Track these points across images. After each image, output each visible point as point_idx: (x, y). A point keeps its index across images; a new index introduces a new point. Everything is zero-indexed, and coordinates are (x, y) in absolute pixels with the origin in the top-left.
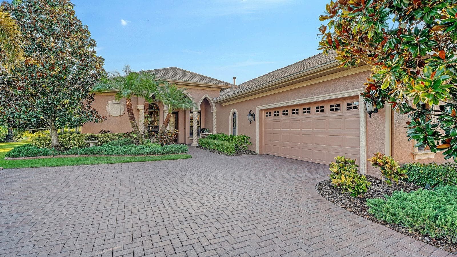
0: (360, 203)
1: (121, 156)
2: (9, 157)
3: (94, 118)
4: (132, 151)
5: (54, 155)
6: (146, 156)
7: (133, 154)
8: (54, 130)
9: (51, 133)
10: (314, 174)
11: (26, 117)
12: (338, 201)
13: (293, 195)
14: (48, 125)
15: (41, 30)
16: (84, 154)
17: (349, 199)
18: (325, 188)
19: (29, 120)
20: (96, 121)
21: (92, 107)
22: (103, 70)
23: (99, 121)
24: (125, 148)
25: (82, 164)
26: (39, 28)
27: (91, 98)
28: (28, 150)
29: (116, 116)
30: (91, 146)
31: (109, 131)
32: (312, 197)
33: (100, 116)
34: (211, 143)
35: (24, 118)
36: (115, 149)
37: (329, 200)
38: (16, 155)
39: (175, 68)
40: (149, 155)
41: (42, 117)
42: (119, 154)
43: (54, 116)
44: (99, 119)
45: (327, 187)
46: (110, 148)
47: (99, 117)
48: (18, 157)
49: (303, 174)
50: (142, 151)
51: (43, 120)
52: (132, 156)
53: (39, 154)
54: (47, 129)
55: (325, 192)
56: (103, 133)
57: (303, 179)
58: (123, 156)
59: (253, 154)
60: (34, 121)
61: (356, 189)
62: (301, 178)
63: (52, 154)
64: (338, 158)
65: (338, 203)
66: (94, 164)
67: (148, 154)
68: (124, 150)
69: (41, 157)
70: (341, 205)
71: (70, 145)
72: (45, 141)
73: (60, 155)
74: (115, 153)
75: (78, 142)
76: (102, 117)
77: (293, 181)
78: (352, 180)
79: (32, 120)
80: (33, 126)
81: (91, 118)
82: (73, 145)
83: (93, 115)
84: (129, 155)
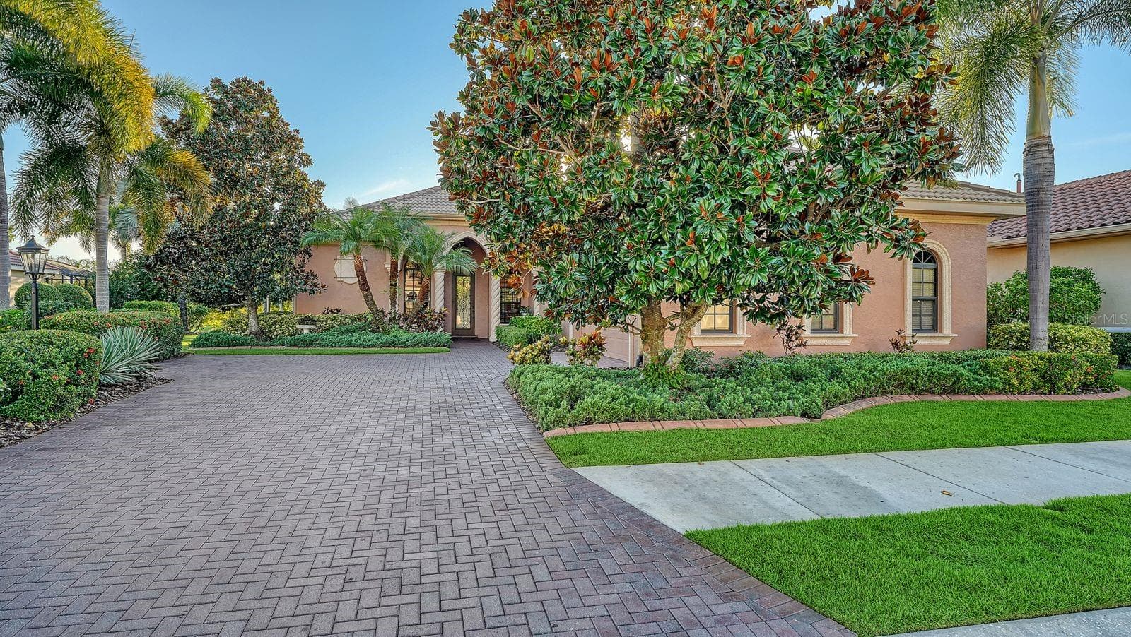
1: (342, 348)
2: (194, 347)
3: (308, 287)
5: (252, 346)
6: (379, 348)
8: (252, 307)
9: (249, 311)
11: (215, 287)
14: (244, 300)
16: (294, 346)
19: (219, 292)
20: (312, 292)
21: (308, 268)
23: (316, 292)
27: (307, 252)
28: (218, 336)
29: (352, 282)
30: (305, 332)
31: (338, 311)
33: (318, 284)
35: (212, 288)
38: (203, 344)
40: (384, 348)
41: (234, 287)
42: (340, 345)
43: (252, 284)
47: (316, 285)
48: (206, 347)
51: (237, 291)
53: (232, 343)
54: (243, 306)
56: (328, 313)
58: (345, 348)
60: (225, 293)
63: (248, 344)
68: (349, 339)
69: (234, 348)
71: (275, 333)
72: (240, 325)
73: (260, 346)
74: (336, 344)
75: (287, 327)
76: (320, 286)
79: (223, 292)
80: (223, 301)
81: (304, 288)
82: (280, 332)
83: (306, 283)
84: (354, 347)
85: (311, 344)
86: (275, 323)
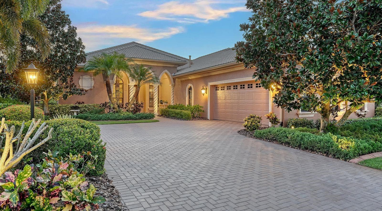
7: (114, 119)
8: (46, 101)
29: (87, 89)
31: (83, 103)
34: (171, 112)
44: (83, 93)
46: (94, 115)
47: (83, 91)
52: (113, 121)
58: (107, 121)
59: (205, 120)
67: (125, 119)
76: (85, 91)
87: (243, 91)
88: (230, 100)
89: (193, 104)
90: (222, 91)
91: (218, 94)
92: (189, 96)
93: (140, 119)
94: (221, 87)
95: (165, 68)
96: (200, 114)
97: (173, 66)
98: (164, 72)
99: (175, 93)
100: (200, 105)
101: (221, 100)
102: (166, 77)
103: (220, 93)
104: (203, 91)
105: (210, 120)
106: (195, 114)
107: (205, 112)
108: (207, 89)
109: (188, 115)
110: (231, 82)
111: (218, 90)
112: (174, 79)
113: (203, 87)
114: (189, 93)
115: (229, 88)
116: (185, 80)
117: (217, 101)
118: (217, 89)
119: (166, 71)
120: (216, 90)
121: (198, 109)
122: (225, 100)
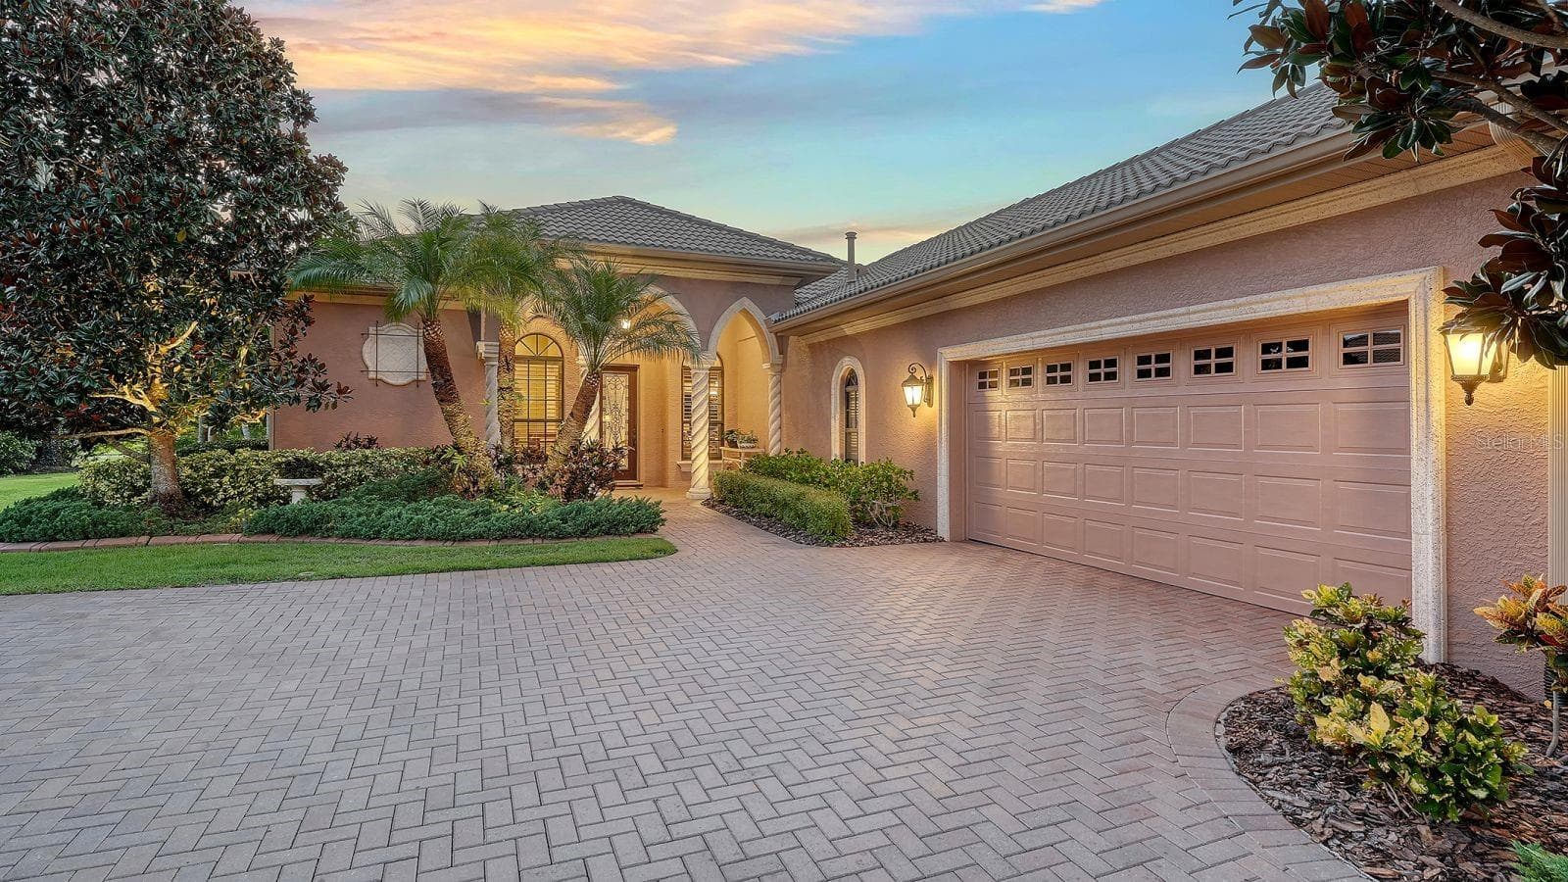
0: (1476, 854)
1: (398, 543)
3: (305, 393)
4: (441, 525)
5: (151, 535)
6: (496, 543)
7: (445, 537)
9: (151, 446)
10: (1197, 652)
12: (1349, 835)
13: (1116, 783)
15: (90, 53)
16: (263, 533)
17: (1406, 829)
18: (1267, 741)
20: (314, 404)
21: (302, 348)
22: (338, 207)
23: (324, 403)
24: (416, 511)
25: (234, 579)
26: (84, 47)
27: (301, 314)
29: (401, 382)
30: (298, 497)
31: (371, 442)
32: (1207, 795)
33: (328, 386)
34: (757, 489)
36: (380, 513)
37: (1298, 823)
38: (10, 533)
39: (625, 201)
40: (508, 542)
42: (392, 533)
44: (327, 398)
45: (1274, 739)
46: (363, 510)
47: (323, 387)
48: (18, 542)
49: (1146, 655)
50: (480, 525)
52: (440, 544)
53: (94, 529)
55: (1271, 766)
56: (349, 447)
57: (1151, 681)
58: (407, 543)
59: (925, 540)
61: (1449, 780)
62: (1141, 675)
63: (143, 532)
64: (1320, 595)
65: (1349, 846)
66: (279, 581)
67: (504, 535)
68: (412, 519)
69: (102, 542)
70: (1373, 865)
71: (221, 495)
72: (129, 478)
73: (176, 535)
74: (379, 532)
75: (252, 483)
76: (333, 389)
77: (1105, 690)
78: (1423, 732)
81: (293, 392)
82: (232, 492)
83: (299, 383)
84: (428, 539)
85: (309, 531)
86: (219, 473)
87: (1156, 391)
88: (1069, 441)
89: (862, 457)
90: (1020, 393)
91: (992, 406)
92: (847, 413)
93: (583, 534)
94: (1013, 372)
95: (739, 288)
96: (895, 508)
97: (776, 281)
98: (736, 306)
99: (785, 399)
100: (897, 465)
101: (1012, 439)
102: (749, 330)
103: (1004, 403)
104: (914, 394)
105: (951, 541)
106: (872, 510)
107: (920, 498)
108: (930, 379)
109: (835, 519)
110: (1079, 340)
111: (994, 386)
112: (782, 339)
113: (912, 370)
114: (847, 400)
115: (1059, 372)
116: (828, 341)
117: (989, 445)
118: (988, 380)
119: (746, 302)
120: (982, 386)
121: (885, 484)
122: (1033, 439)
